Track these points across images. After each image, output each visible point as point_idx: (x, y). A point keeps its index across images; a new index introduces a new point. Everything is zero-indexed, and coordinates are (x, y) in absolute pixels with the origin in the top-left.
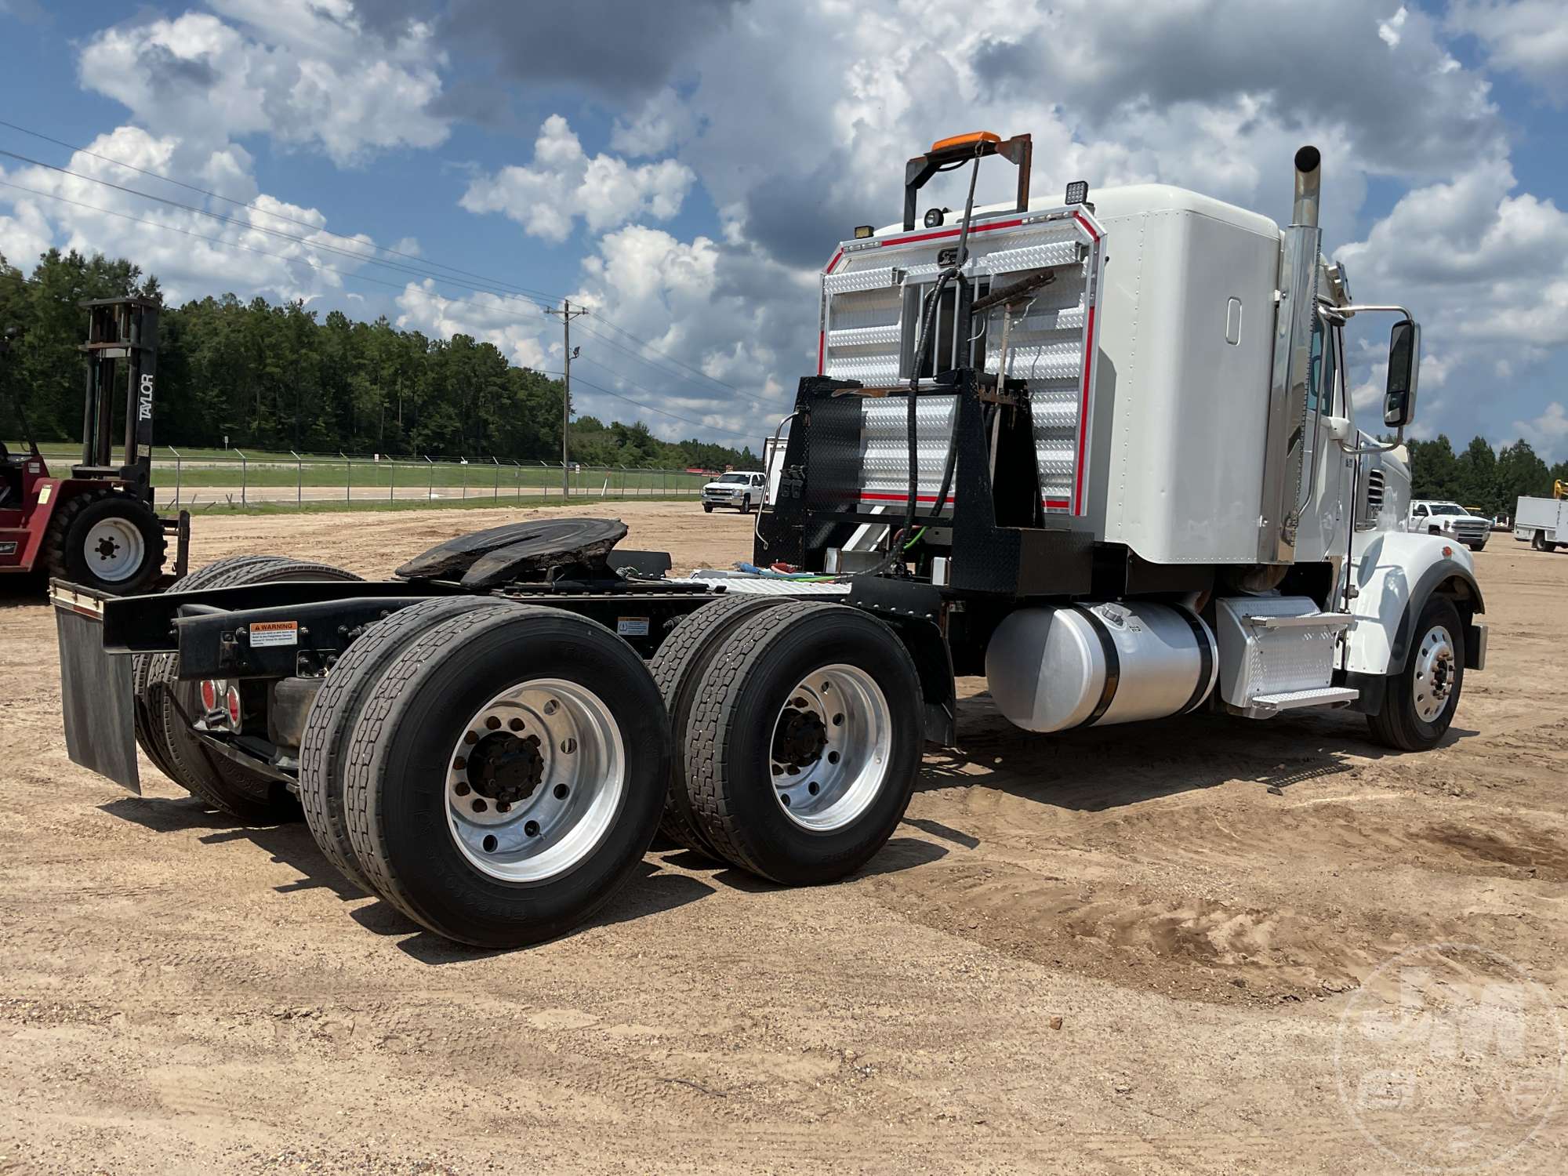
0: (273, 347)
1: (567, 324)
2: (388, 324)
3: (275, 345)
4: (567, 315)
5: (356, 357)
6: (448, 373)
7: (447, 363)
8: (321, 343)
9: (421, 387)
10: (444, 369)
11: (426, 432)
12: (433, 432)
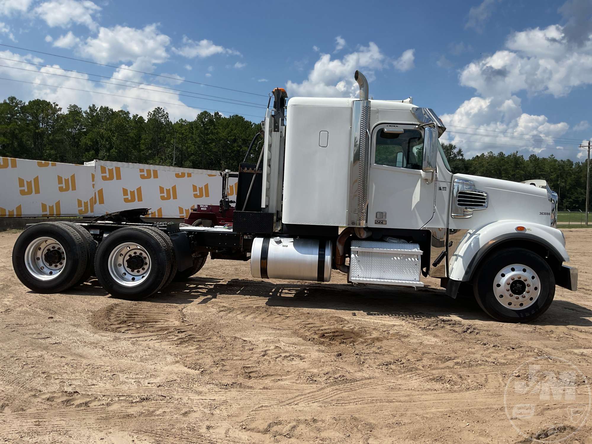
0: (506, 170)
1: (589, 151)
2: (554, 157)
3: (506, 169)
4: (589, 147)
5: (540, 172)
6: (582, 175)
7: (581, 171)
8: (524, 167)
9: (569, 181)
10: (580, 174)
11: (570, 200)
12: (573, 200)
